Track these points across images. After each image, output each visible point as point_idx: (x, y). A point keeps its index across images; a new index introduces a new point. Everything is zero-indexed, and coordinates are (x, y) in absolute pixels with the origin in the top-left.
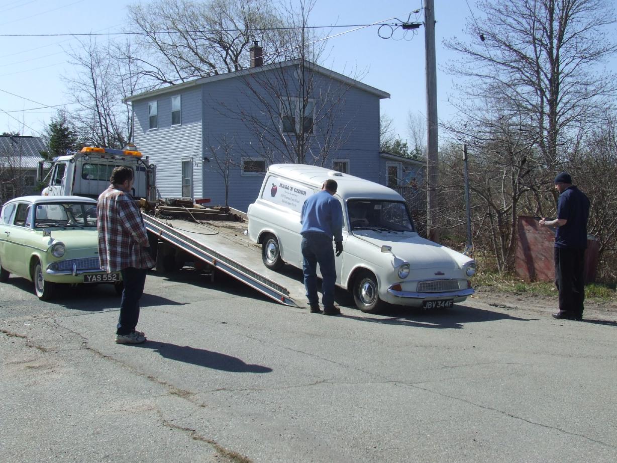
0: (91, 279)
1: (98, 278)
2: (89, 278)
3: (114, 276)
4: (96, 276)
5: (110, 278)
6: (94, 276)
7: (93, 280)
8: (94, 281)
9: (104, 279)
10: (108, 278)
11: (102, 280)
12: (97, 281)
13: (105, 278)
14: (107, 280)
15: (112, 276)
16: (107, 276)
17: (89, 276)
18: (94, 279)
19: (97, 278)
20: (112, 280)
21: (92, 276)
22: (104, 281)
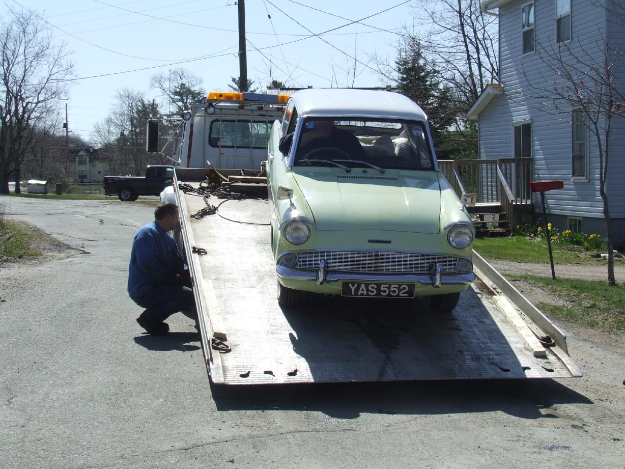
0: (357, 290)
1: (370, 289)
2: (353, 288)
3: (404, 288)
4: (367, 285)
5: (394, 292)
6: (363, 286)
7: (360, 292)
8: (362, 294)
9: (382, 293)
10: (390, 291)
11: (378, 294)
12: (368, 294)
13: (384, 291)
14: (389, 295)
15: (398, 288)
16: (389, 288)
17: (353, 285)
18: (363, 290)
19: (368, 290)
20: (398, 295)
21: (359, 285)
22: (382, 296)
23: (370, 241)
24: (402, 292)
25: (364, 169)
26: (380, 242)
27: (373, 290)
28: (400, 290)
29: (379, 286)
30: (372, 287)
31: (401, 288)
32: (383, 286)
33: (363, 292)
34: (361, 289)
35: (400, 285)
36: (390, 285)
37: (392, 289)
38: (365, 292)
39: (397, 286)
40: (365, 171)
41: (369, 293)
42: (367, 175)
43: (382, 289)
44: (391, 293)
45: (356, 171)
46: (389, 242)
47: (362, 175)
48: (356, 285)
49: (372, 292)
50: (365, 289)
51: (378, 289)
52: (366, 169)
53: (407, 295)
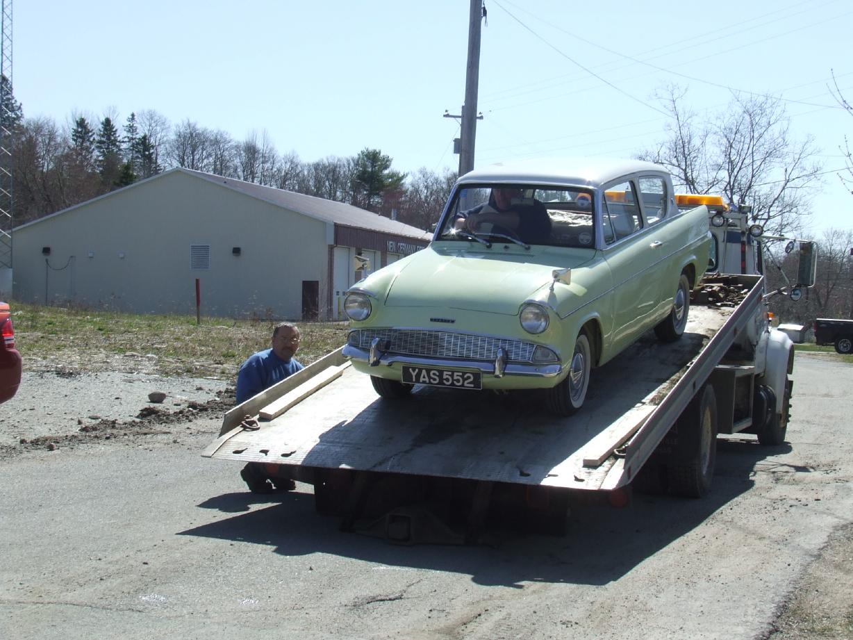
0: (418, 376)
1: (432, 376)
2: (414, 374)
3: (469, 378)
4: (428, 371)
5: (458, 381)
6: (424, 372)
7: (422, 379)
8: (424, 382)
9: (445, 381)
10: (453, 380)
11: (441, 382)
12: (430, 383)
13: (448, 380)
14: (453, 384)
15: (462, 376)
16: (452, 376)
17: (414, 371)
18: (424, 377)
19: (430, 378)
20: (463, 385)
21: (420, 370)
22: (445, 385)
23: (431, 320)
24: (466, 382)
25: (504, 245)
26: (442, 321)
27: (435, 377)
28: (464, 380)
29: (441, 372)
30: (434, 374)
31: (465, 376)
32: (445, 373)
33: (424, 380)
34: (422, 376)
35: (464, 373)
36: (453, 372)
37: (455, 378)
38: (427, 380)
39: (461, 374)
40: (506, 247)
41: (431, 380)
42: (509, 252)
43: (445, 377)
44: (455, 382)
45: (498, 247)
46: (453, 322)
47: (504, 251)
48: (417, 370)
49: (435, 380)
50: (426, 376)
51: (441, 376)
52: (507, 245)
53: (472, 386)
